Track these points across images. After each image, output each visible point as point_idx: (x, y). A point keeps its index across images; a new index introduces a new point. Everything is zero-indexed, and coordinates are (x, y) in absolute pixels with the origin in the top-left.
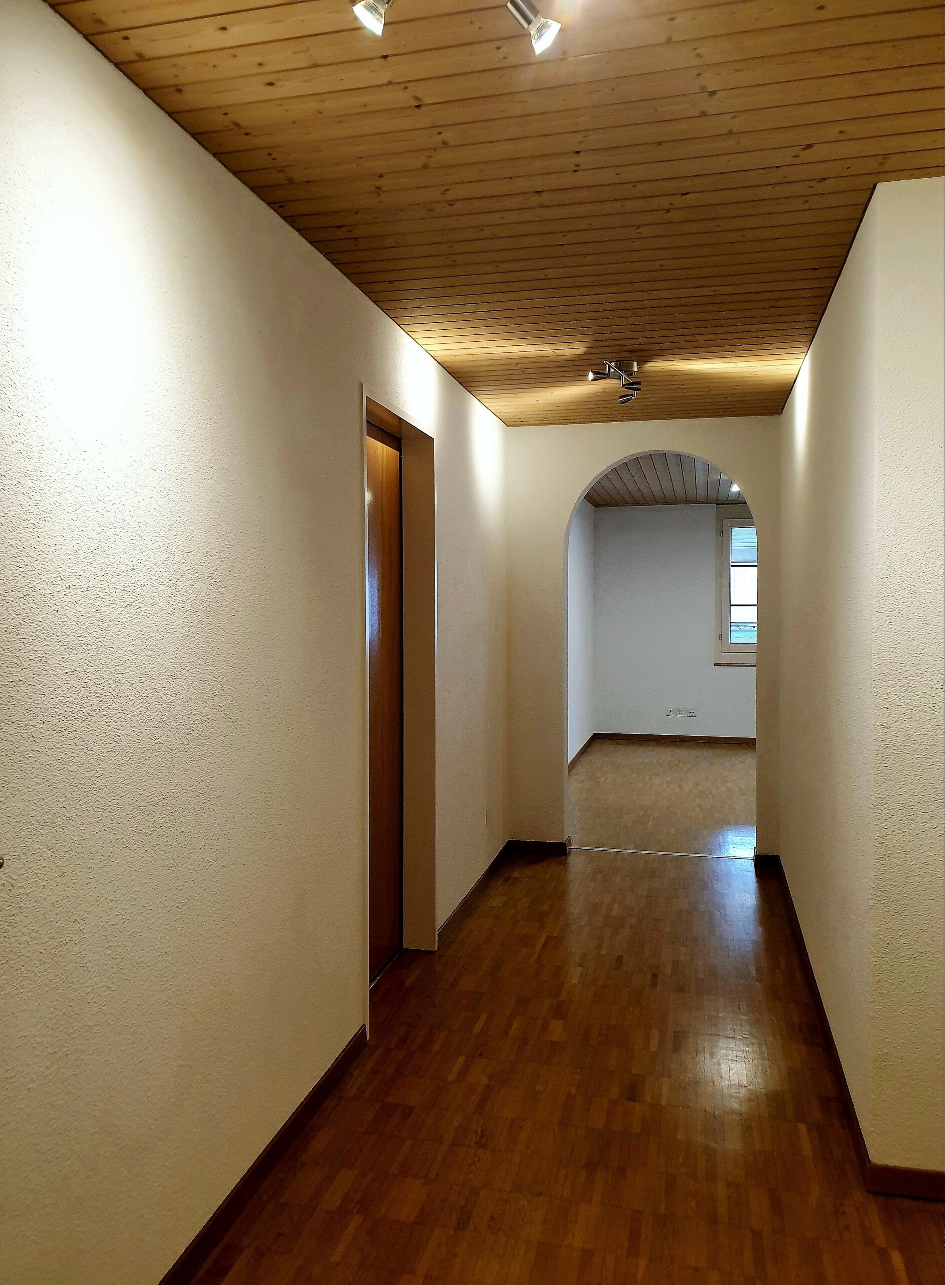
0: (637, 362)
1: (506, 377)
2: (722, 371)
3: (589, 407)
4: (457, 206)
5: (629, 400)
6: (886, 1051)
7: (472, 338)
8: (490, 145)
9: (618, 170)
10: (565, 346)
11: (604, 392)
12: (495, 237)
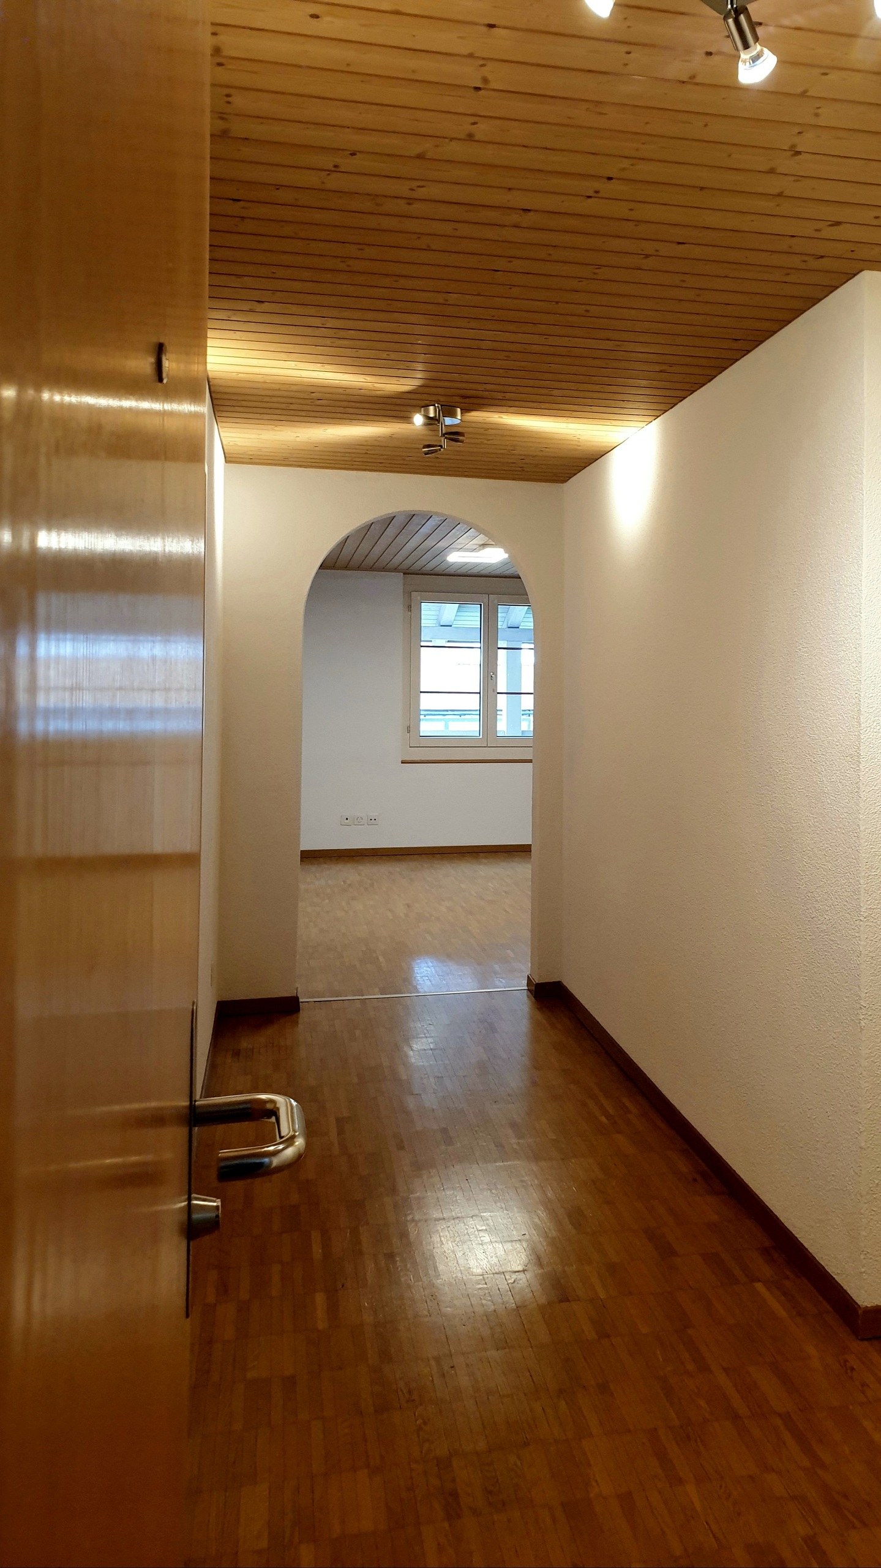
0: (461, 410)
1: (283, 406)
2: (547, 430)
3: (357, 451)
4: (417, 206)
5: (436, 451)
6: (877, 1182)
7: (284, 356)
8: (524, 149)
9: (631, 205)
10: (394, 380)
11: (391, 437)
12: (429, 249)
